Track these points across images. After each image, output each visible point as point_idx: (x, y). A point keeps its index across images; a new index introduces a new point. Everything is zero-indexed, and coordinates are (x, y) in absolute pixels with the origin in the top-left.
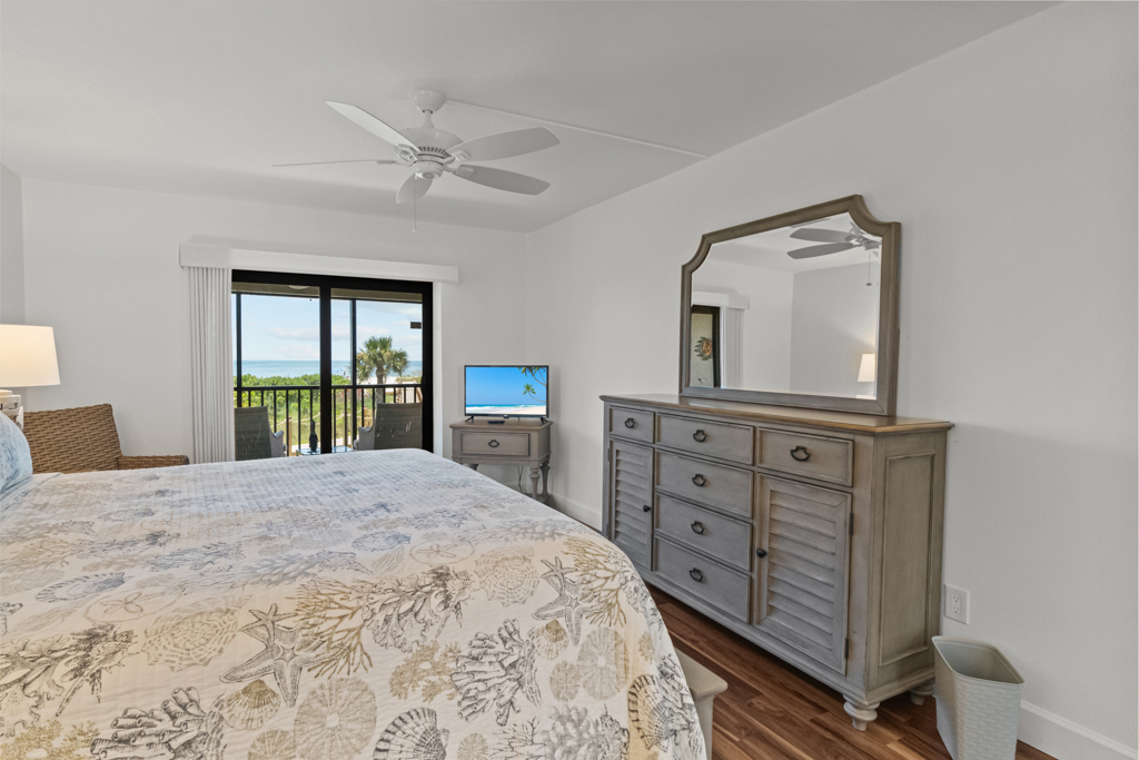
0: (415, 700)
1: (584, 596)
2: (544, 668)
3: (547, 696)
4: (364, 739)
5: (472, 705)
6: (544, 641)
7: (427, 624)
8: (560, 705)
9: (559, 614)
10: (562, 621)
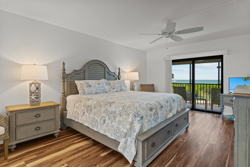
0: (105, 115)
1: (125, 111)
2: (117, 119)
3: (117, 123)
4: (100, 117)
5: (109, 119)
6: (119, 115)
7: (108, 107)
8: (118, 126)
9: (121, 112)
10: (121, 113)
